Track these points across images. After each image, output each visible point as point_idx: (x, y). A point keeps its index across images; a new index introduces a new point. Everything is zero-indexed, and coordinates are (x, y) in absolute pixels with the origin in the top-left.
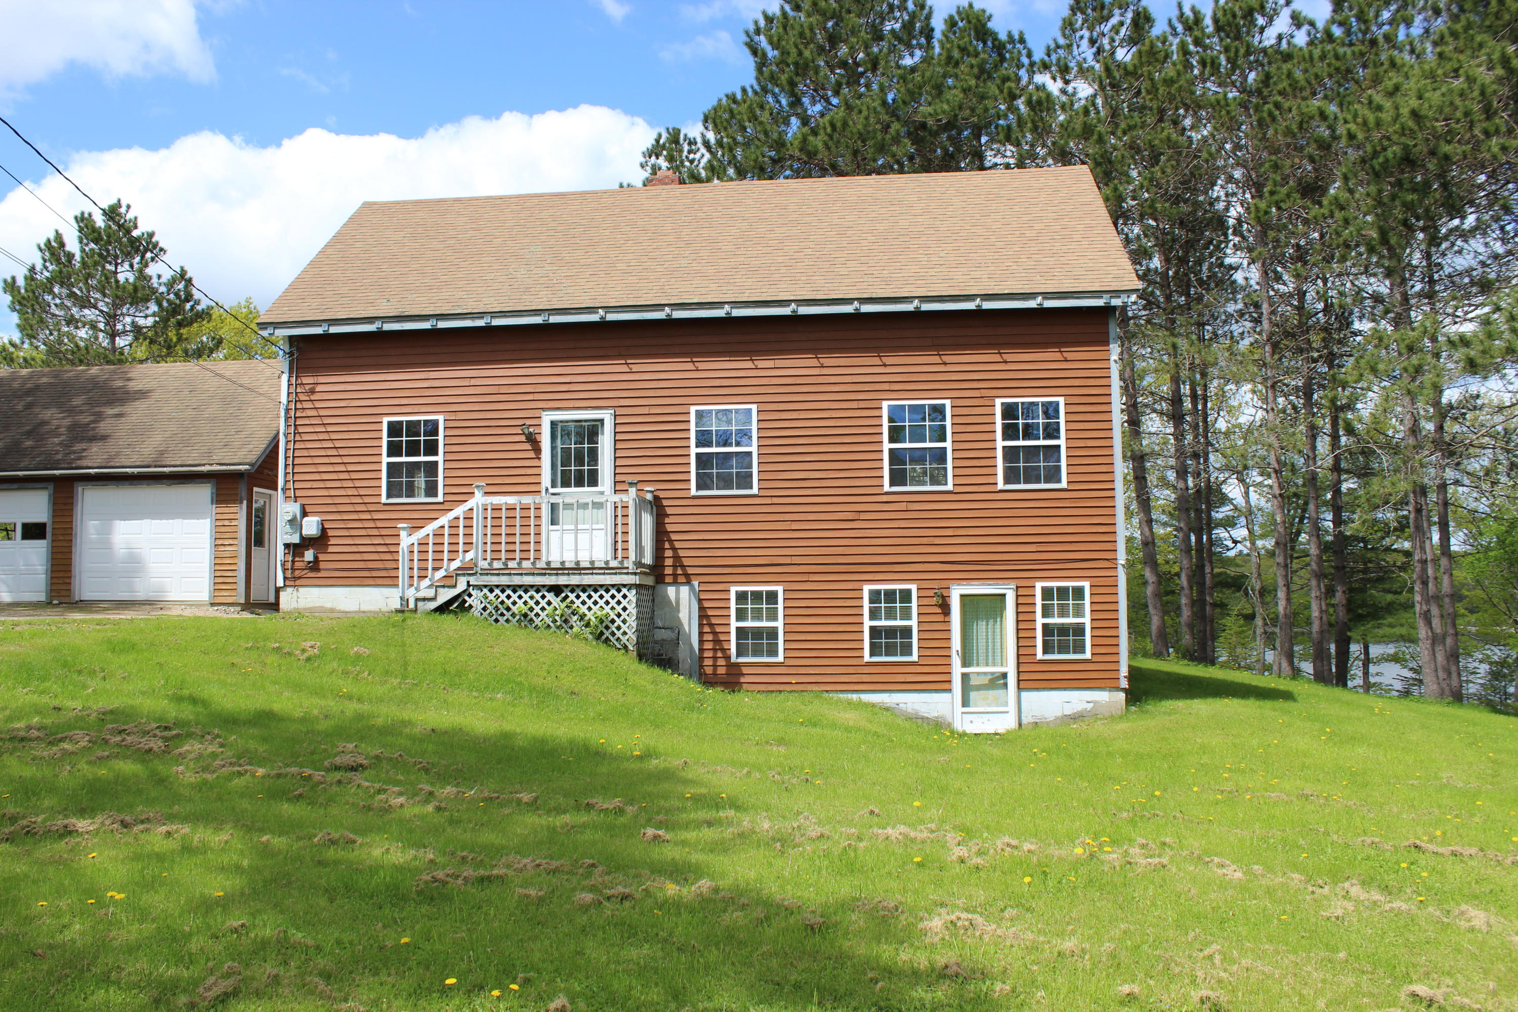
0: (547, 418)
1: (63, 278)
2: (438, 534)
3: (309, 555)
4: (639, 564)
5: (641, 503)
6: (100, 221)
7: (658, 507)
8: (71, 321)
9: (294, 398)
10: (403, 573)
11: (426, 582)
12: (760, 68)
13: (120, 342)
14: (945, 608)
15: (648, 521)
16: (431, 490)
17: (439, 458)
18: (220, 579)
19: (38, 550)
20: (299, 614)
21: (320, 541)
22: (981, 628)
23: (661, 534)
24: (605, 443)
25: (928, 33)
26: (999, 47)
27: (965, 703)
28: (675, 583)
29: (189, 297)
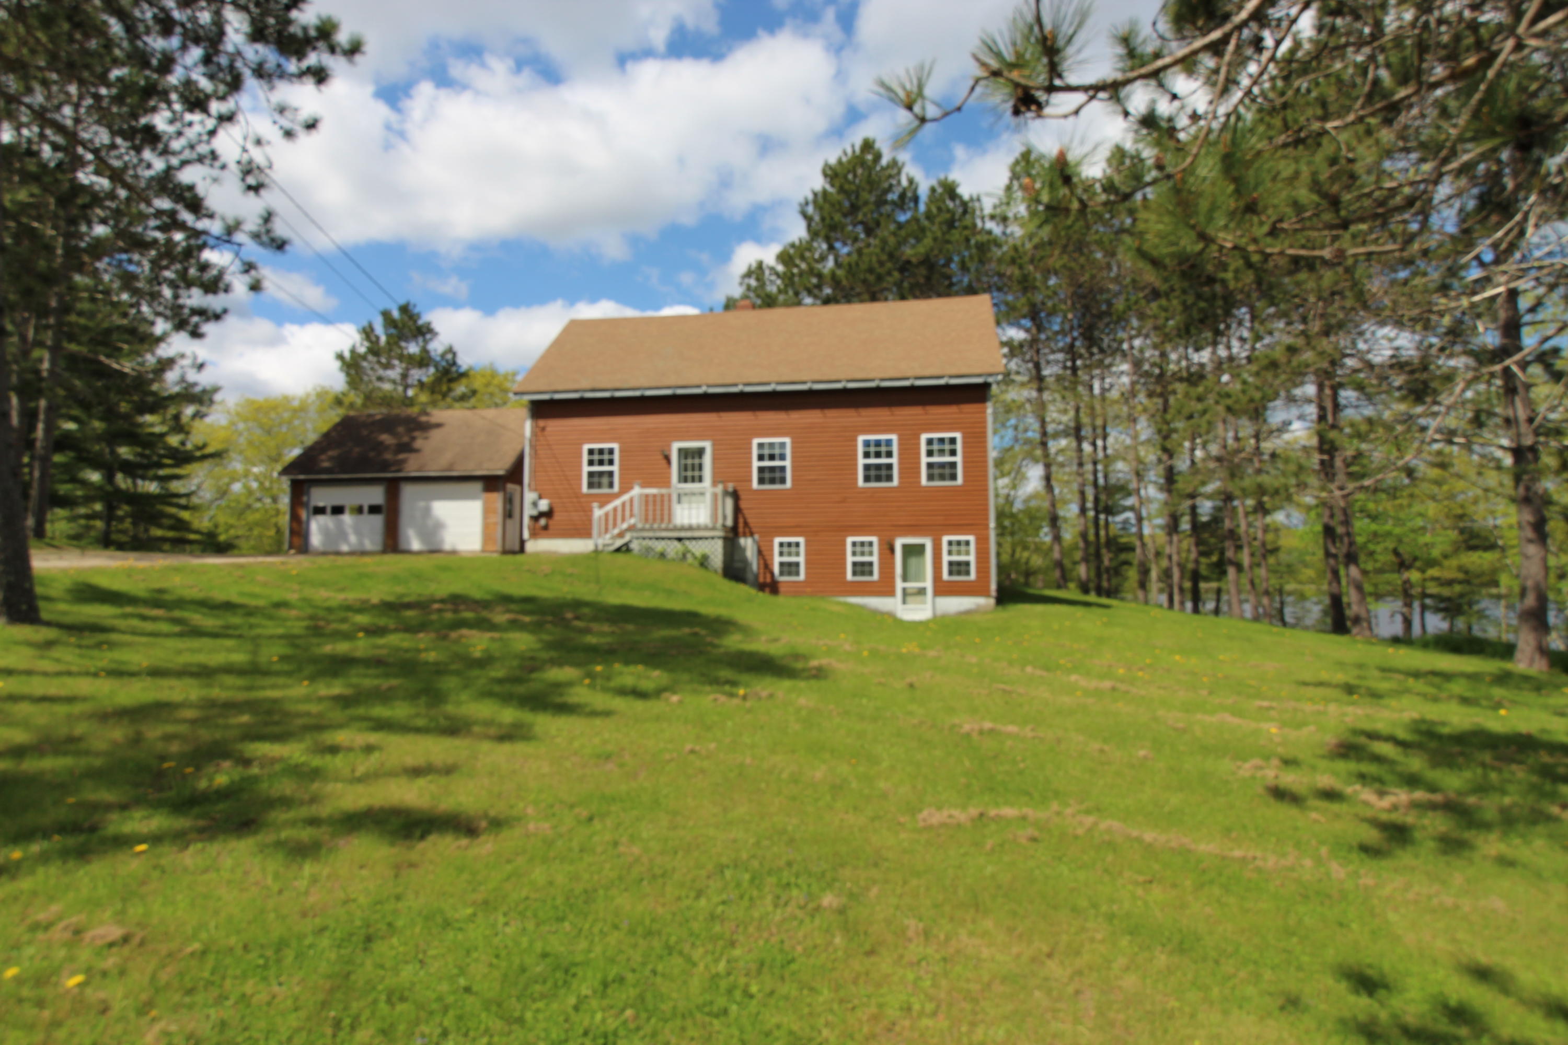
0: (676, 446)
1: (374, 351)
2: (615, 509)
3: (543, 522)
4: (724, 526)
5: (726, 493)
6: (396, 314)
7: (735, 495)
8: (380, 379)
9: (534, 434)
10: (595, 531)
11: (608, 536)
12: (809, 227)
13: (410, 393)
14: (892, 550)
15: (729, 503)
16: (611, 485)
17: (615, 468)
18: (487, 537)
19: (378, 521)
20: (537, 555)
21: (549, 514)
22: (913, 561)
23: (737, 510)
24: (707, 460)
25: (916, 199)
26: (964, 204)
27: (904, 602)
28: (745, 535)
29: (454, 363)
